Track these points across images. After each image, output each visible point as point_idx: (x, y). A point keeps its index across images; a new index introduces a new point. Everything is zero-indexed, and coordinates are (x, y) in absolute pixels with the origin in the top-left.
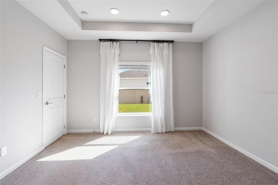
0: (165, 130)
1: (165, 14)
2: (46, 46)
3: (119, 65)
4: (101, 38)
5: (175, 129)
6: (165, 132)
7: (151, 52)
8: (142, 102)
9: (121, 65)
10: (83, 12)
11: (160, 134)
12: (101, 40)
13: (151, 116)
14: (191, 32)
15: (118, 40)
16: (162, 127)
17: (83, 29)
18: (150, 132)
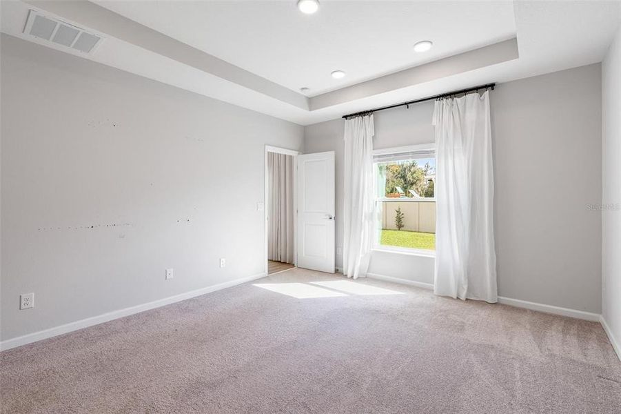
0: (467, 295)
1: (423, 48)
2: (269, 145)
3: (374, 157)
4: (345, 115)
5: (498, 299)
6: (467, 299)
7: (435, 121)
8: (400, 226)
9: (379, 156)
10: (303, 89)
11: (454, 301)
12: (346, 117)
13: (433, 258)
14: (518, 57)
15: (371, 111)
16: (459, 286)
17: (310, 110)
18: (430, 290)
